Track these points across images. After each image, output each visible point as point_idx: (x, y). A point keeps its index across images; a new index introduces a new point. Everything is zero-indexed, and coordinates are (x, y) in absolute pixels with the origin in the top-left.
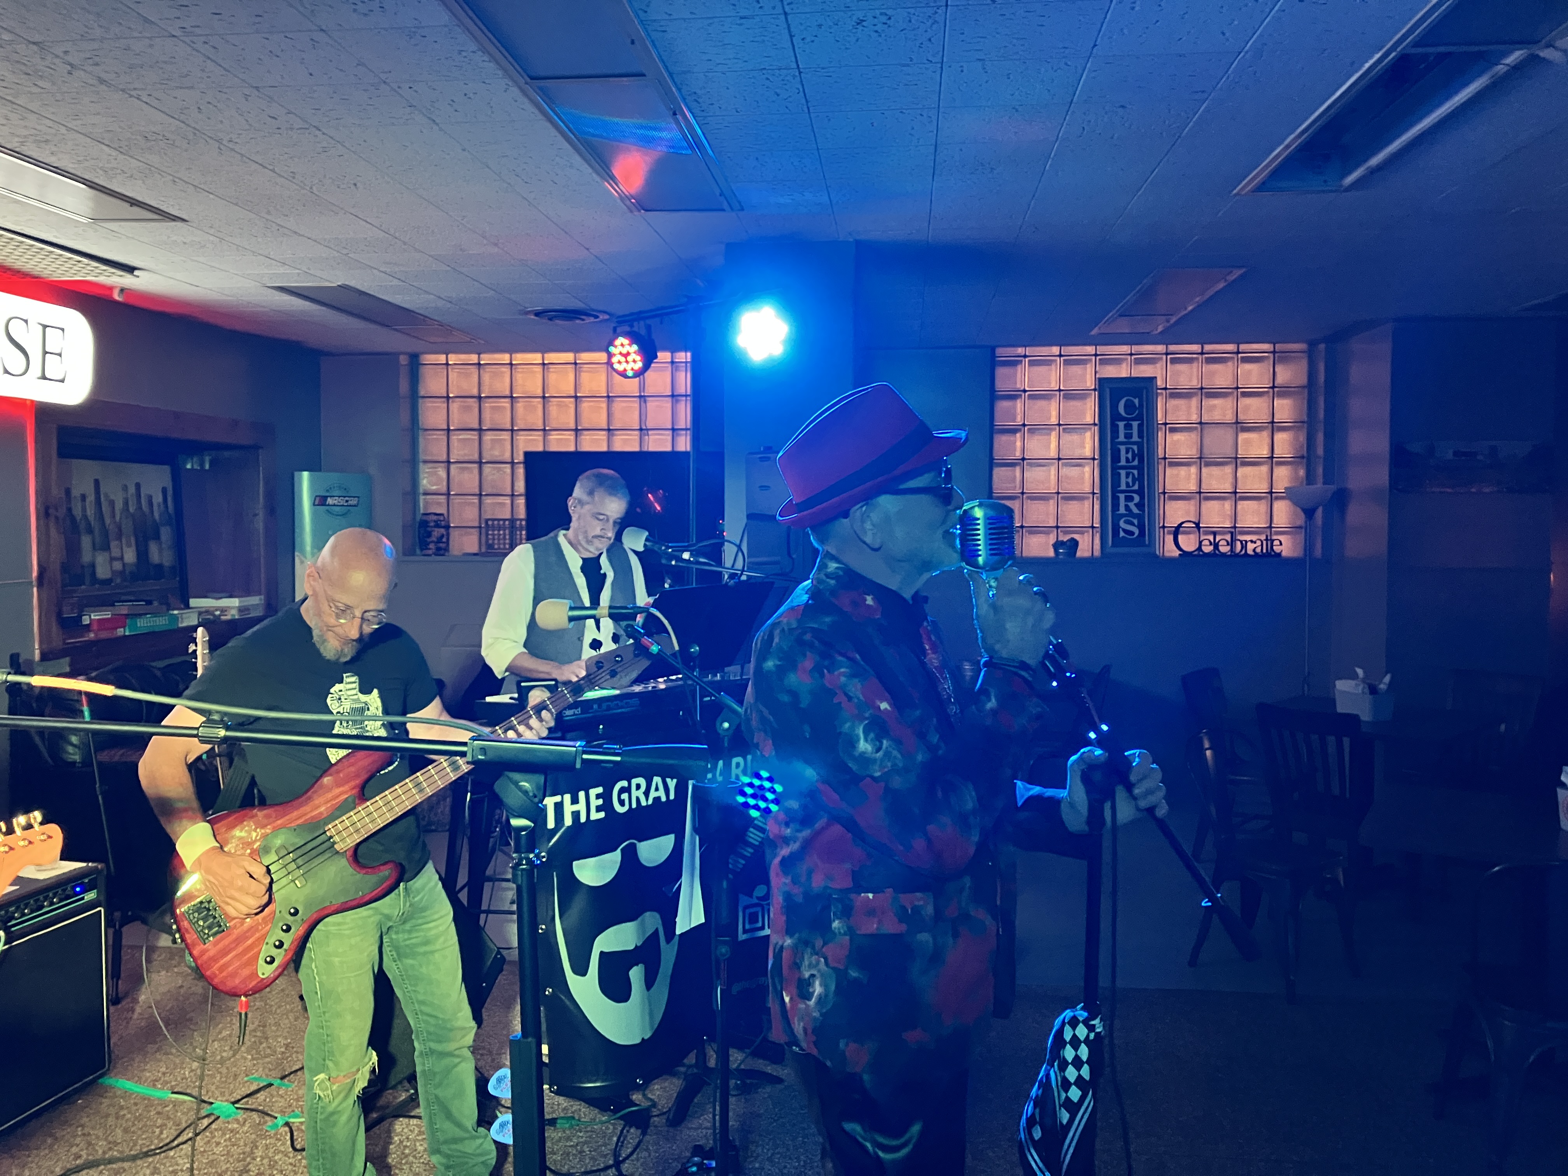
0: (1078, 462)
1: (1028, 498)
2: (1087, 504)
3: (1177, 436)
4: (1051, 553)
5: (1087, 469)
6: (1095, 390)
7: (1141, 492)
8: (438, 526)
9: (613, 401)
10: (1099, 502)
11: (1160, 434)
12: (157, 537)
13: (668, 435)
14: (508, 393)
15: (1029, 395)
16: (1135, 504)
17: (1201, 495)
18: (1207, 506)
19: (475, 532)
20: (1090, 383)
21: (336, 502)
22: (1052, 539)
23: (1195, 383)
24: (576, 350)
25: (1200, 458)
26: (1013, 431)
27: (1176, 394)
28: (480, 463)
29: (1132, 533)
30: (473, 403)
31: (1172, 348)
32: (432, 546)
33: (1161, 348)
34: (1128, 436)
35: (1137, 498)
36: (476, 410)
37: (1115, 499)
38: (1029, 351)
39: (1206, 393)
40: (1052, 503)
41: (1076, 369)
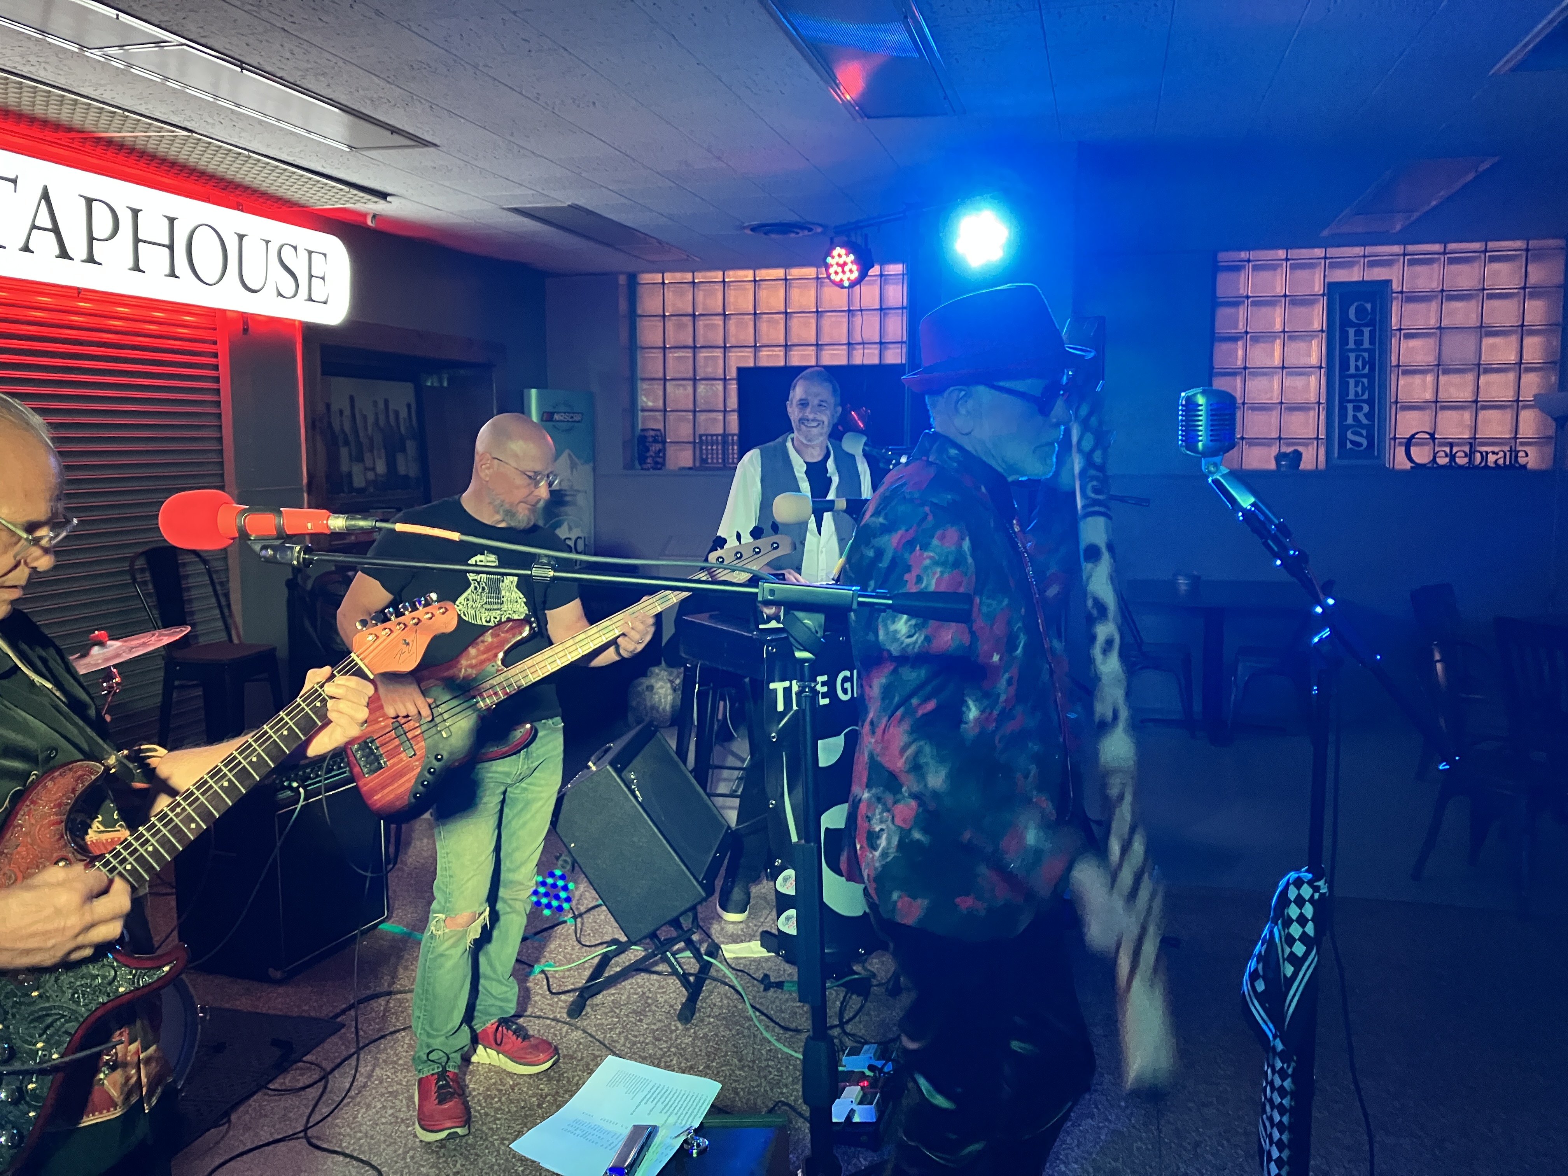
0: (1302, 371)
1: (1249, 408)
2: (1313, 414)
3: (1413, 343)
4: (1272, 466)
5: (1313, 379)
6: (1323, 295)
7: (1370, 402)
8: (655, 441)
9: (821, 316)
10: (1324, 412)
11: (1393, 341)
12: (403, 450)
13: (875, 349)
14: (720, 310)
15: (1252, 302)
16: (1365, 415)
17: (1437, 405)
18: (1443, 415)
19: (690, 446)
20: (1318, 288)
21: (562, 418)
22: (1274, 451)
23: (1435, 285)
24: (787, 266)
25: (1438, 365)
26: (1234, 339)
27: (1412, 298)
28: (694, 380)
29: (1359, 445)
30: (688, 320)
31: (1411, 248)
32: (649, 461)
33: (1397, 249)
34: (1359, 343)
35: (1366, 408)
36: (691, 329)
37: (1343, 409)
38: (1253, 255)
39: (1447, 295)
40: (1275, 414)
41: (1301, 274)
